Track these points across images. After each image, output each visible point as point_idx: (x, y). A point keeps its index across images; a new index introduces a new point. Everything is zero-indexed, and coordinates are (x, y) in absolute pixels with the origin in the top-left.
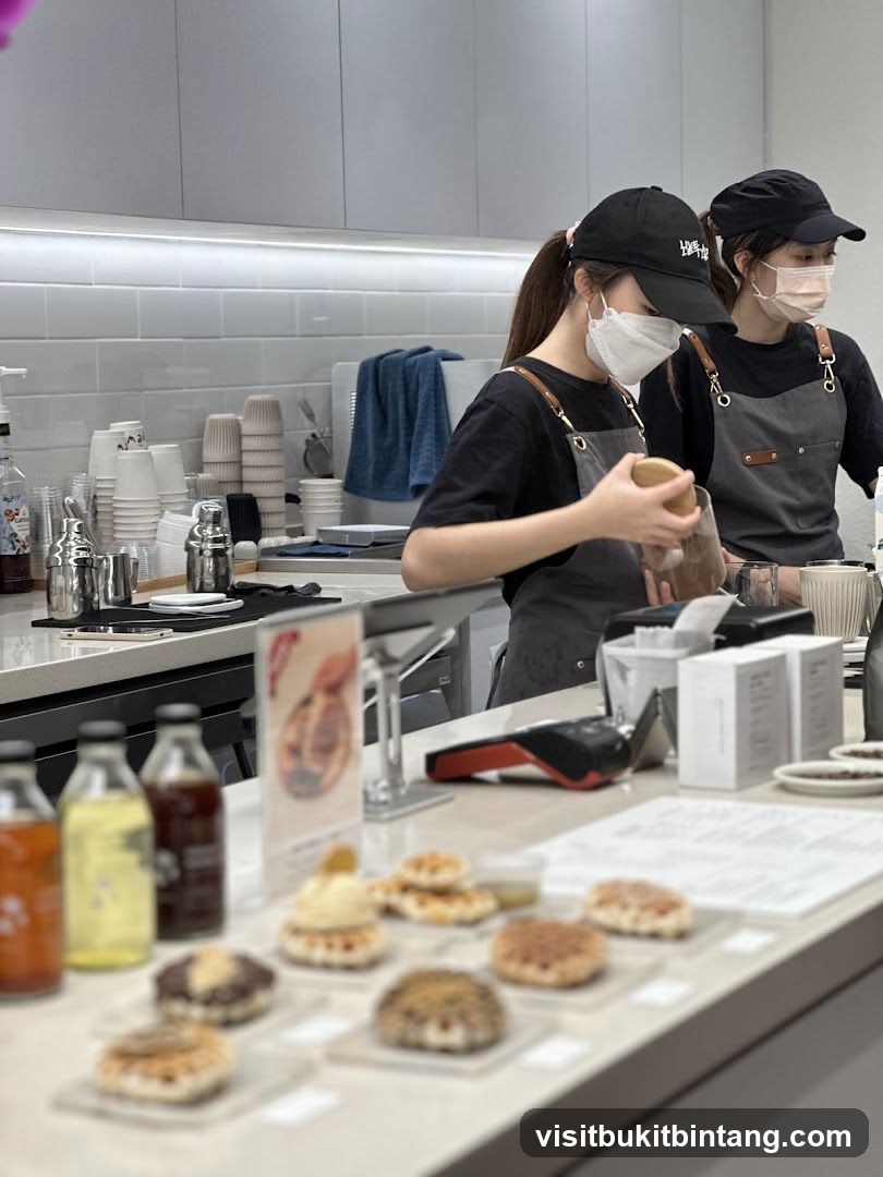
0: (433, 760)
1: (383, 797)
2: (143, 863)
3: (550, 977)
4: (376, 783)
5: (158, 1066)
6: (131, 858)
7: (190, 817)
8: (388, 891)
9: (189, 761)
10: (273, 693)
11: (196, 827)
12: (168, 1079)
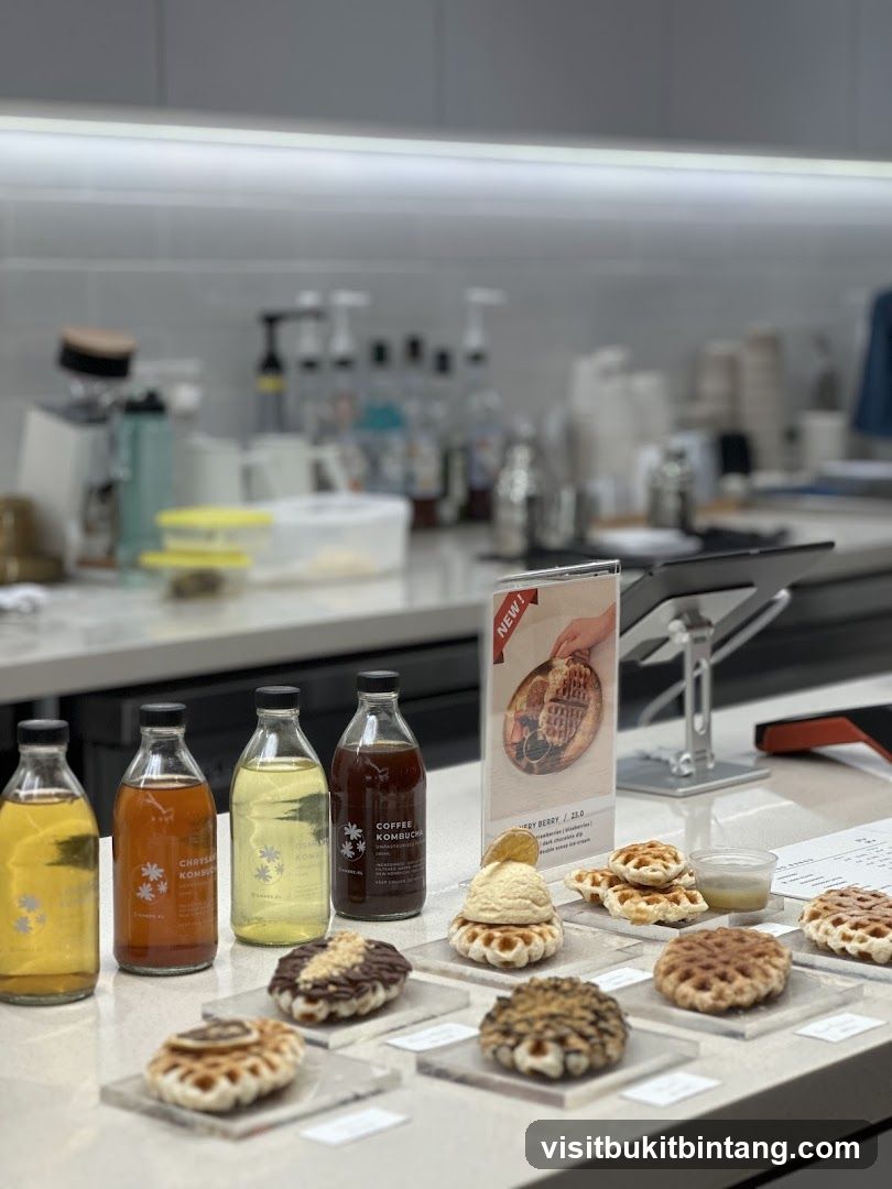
0: (763, 732)
1: (686, 770)
2: (319, 835)
3: (706, 998)
4: (680, 754)
5: (200, 1068)
6: (305, 829)
7: (385, 787)
8: (595, 883)
9: (385, 729)
10: (499, 659)
11: (391, 799)
12: (205, 1084)
